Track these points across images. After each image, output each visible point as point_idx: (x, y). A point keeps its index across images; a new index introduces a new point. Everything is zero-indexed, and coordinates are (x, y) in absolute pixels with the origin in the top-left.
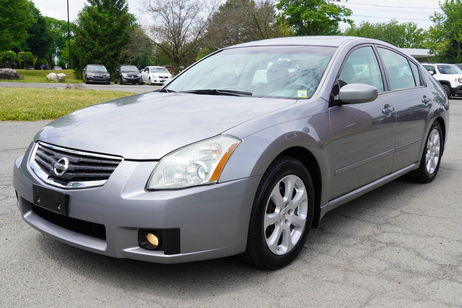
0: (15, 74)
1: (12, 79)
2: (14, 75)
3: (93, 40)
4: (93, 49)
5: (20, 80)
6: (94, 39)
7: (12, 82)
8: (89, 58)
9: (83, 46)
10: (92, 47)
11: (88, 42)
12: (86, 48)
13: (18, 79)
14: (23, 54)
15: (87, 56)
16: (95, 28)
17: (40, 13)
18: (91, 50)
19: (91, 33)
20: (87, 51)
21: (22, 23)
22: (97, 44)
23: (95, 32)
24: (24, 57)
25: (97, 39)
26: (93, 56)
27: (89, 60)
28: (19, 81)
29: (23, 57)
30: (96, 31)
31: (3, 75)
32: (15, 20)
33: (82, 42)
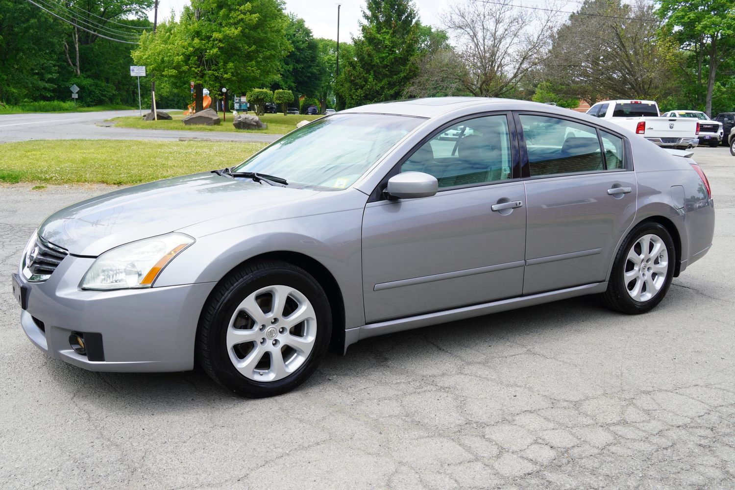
0: (257, 122)
1: (253, 130)
2: (255, 124)
3: (366, 74)
4: (364, 86)
5: (263, 130)
6: (368, 72)
7: (252, 132)
8: (359, 98)
9: (351, 81)
10: (364, 83)
11: (358, 76)
12: (356, 84)
13: (260, 129)
14: (280, 93)
15: (356, 95)
16: (369, 55)
17: (311, 35)
18: (362, 87)
19: (363, 63)
20: (357, 89)
21: (273, 52)
22: (371, 79)
23: (369, 61)
24: (281, 97)
25: (372, 72)
26: (364, 96)
27: (359, 102)
28: (261, 131)
30: (371, 60)
31: (242, 124)
32: (265, 48)
33: (351, 75)
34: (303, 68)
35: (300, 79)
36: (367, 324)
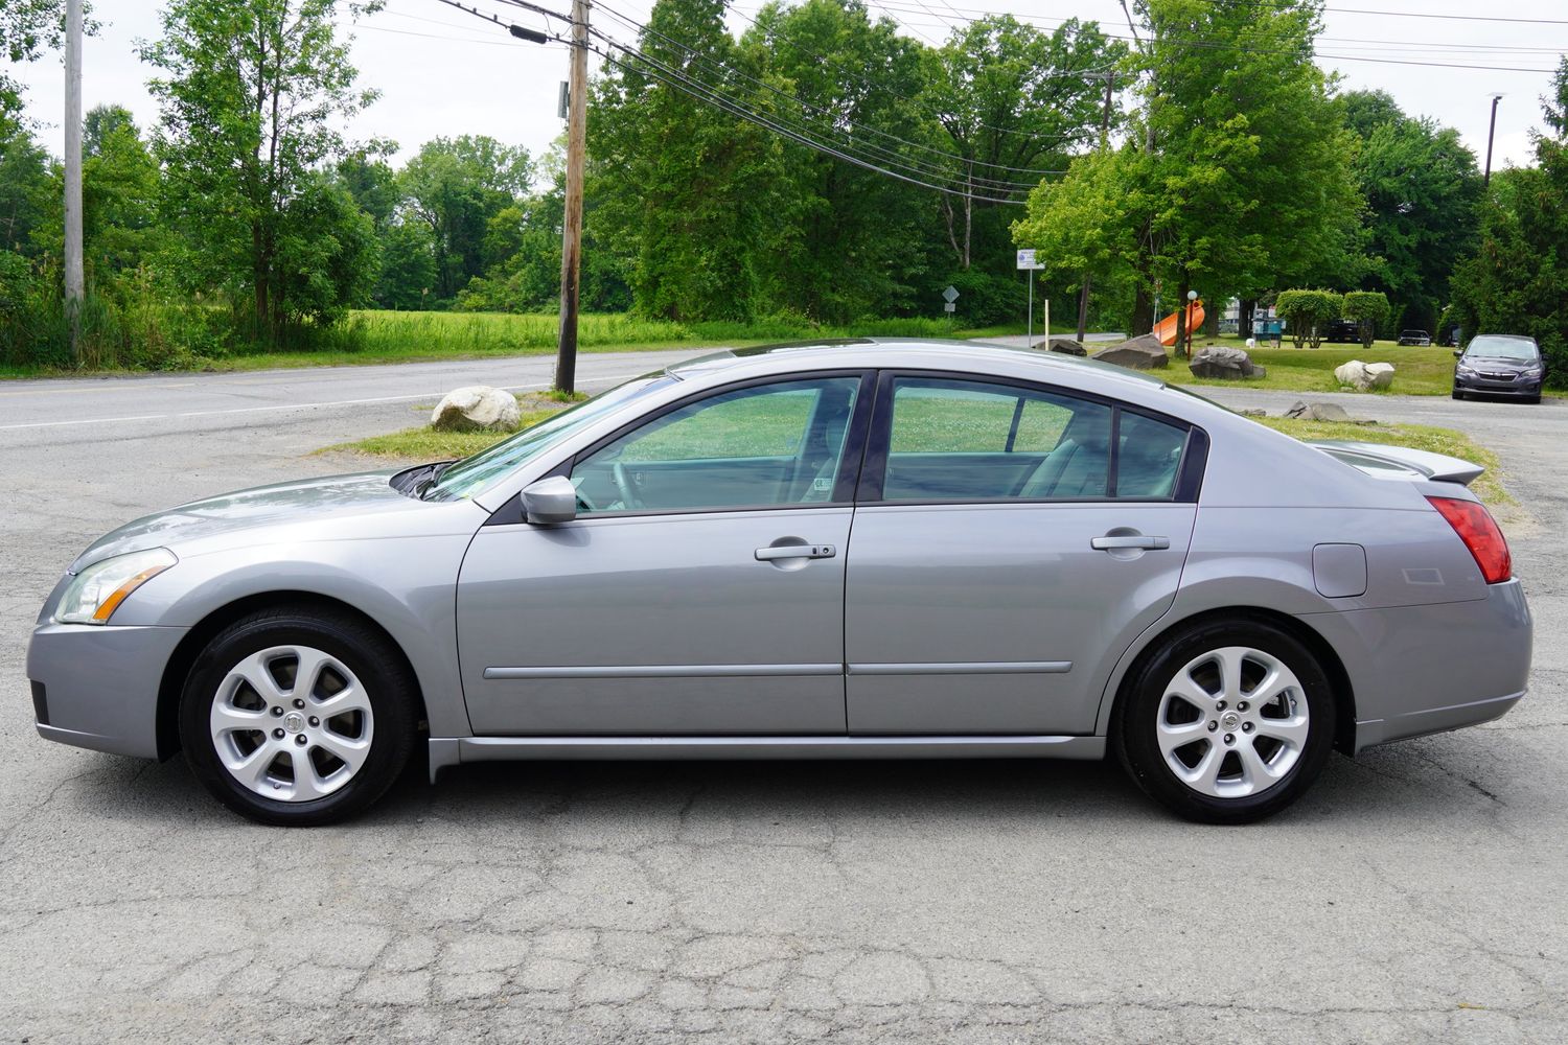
0: (1242, 364)
1: (1232, 379)
2: (1237, 367)
3: (1533, 254)
4: (1529, 280)
5: (1254, 380)
6: (1542, 249)
7: (1226, 386)
8: (1512, 311)
9: (1497, 272)
10: (1528, 275)
11: (1515, 260)
12: (1508, 278)
13: (1247, 379)
14: (1356, 298)
15: (1505, 304)
16: (1547, 210)
18: (1521, 286)
19: (1531, 227)
20: (1507, 291)
21: (1307, 213)
22: (1548, 264)
23: (1547, 224)
24: (1359, 308)
25: (1553, 250)
26: (1525, 306)
27: (1511, 320)
28: (1249, 383)
29: (1355, 308)
30: (1553, 220)
31: (1209, 367)
32: (1293, 204)
33: (1496, 257)
34: (1444, 240)
35: (1434, 264)
36: (475, 735)
